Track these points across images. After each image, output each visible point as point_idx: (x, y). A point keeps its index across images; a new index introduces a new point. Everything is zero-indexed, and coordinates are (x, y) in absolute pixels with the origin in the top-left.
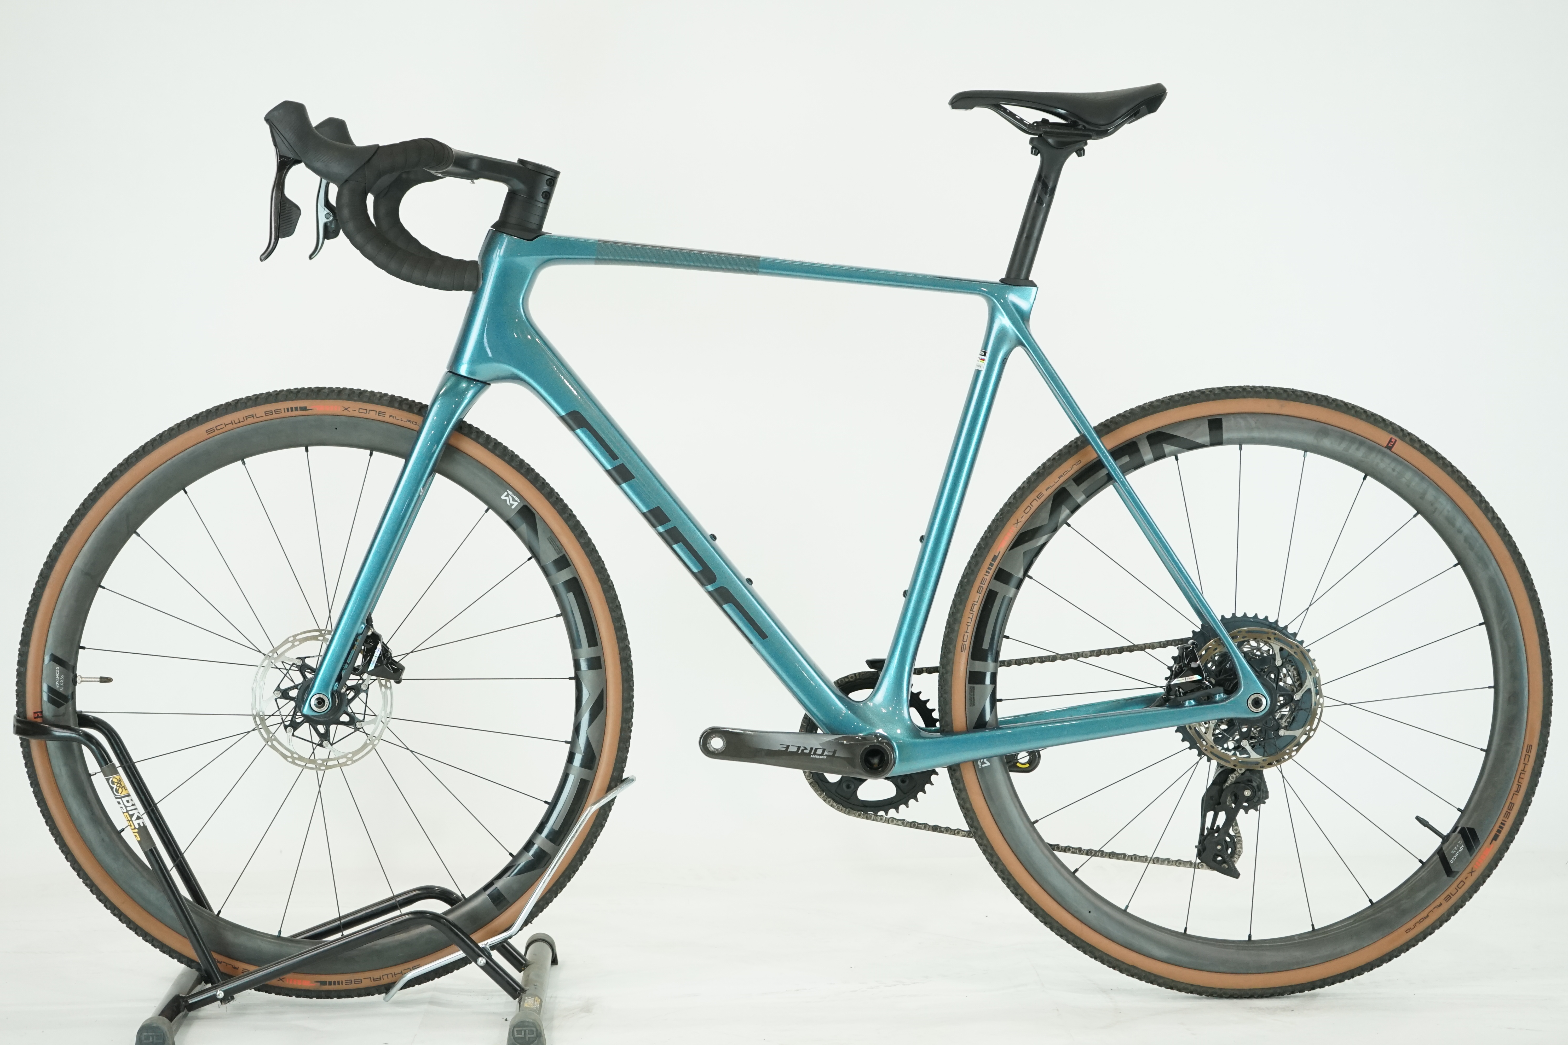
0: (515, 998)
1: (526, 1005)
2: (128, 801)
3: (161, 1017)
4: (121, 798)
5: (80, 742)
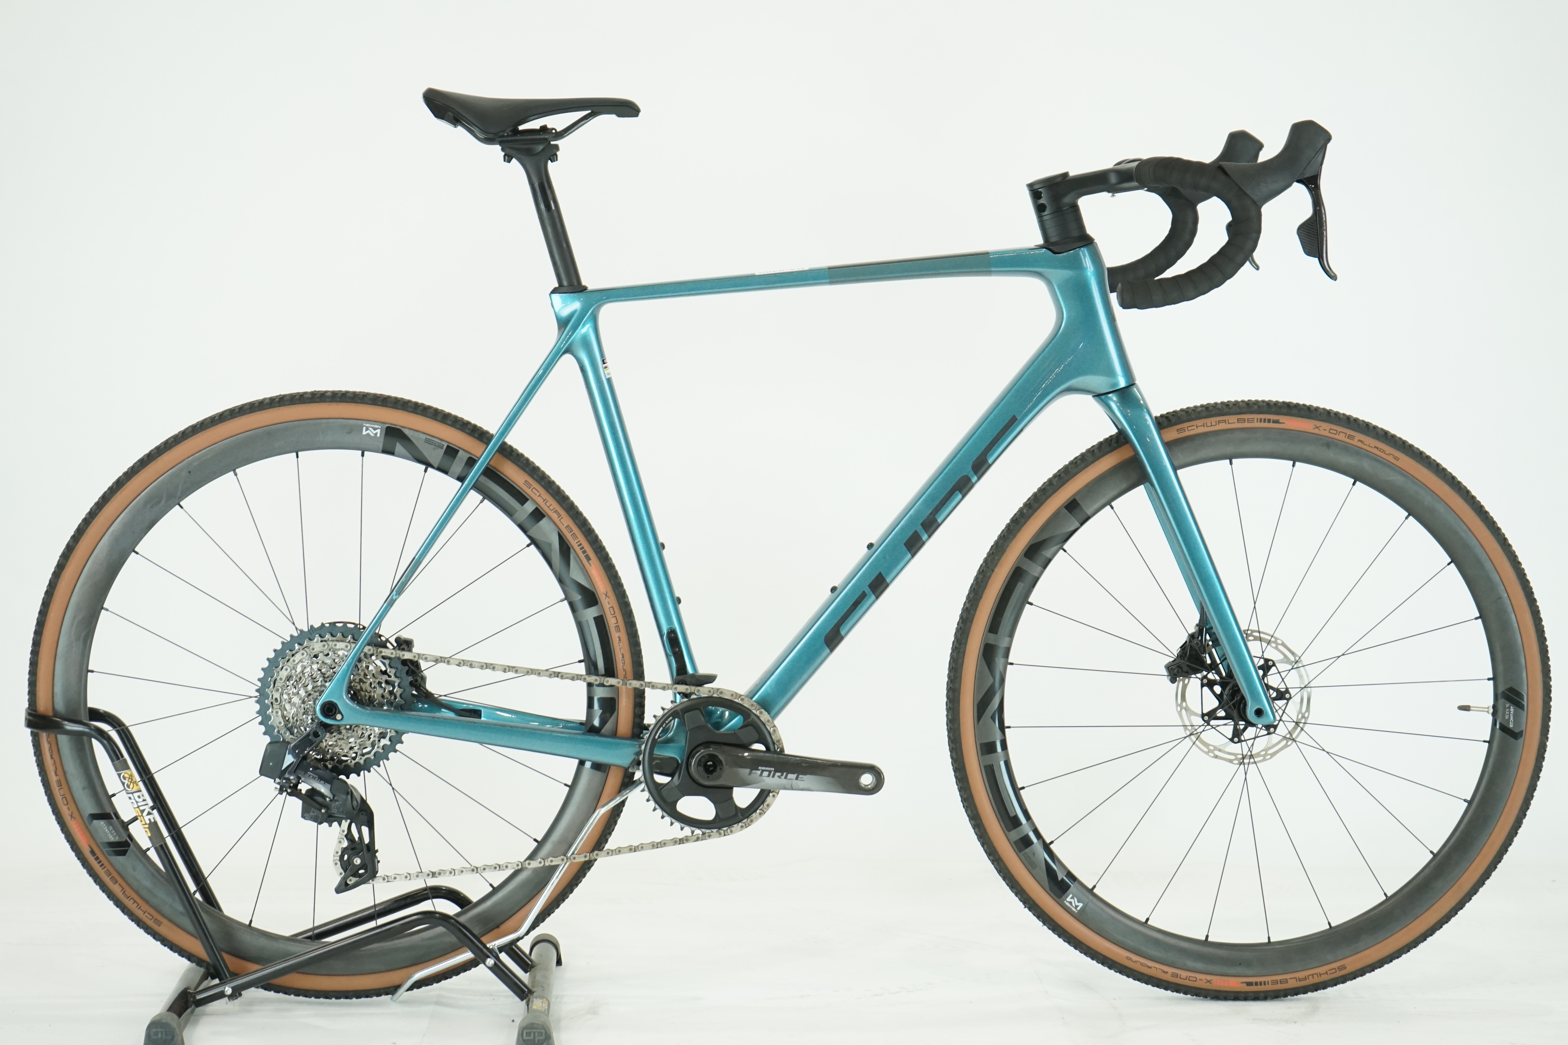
0: (522, 1000)
1: (534, 1007)
2: (139, 797)
3: (170, 1013)
4: (132, 793)
5: (90, 736)
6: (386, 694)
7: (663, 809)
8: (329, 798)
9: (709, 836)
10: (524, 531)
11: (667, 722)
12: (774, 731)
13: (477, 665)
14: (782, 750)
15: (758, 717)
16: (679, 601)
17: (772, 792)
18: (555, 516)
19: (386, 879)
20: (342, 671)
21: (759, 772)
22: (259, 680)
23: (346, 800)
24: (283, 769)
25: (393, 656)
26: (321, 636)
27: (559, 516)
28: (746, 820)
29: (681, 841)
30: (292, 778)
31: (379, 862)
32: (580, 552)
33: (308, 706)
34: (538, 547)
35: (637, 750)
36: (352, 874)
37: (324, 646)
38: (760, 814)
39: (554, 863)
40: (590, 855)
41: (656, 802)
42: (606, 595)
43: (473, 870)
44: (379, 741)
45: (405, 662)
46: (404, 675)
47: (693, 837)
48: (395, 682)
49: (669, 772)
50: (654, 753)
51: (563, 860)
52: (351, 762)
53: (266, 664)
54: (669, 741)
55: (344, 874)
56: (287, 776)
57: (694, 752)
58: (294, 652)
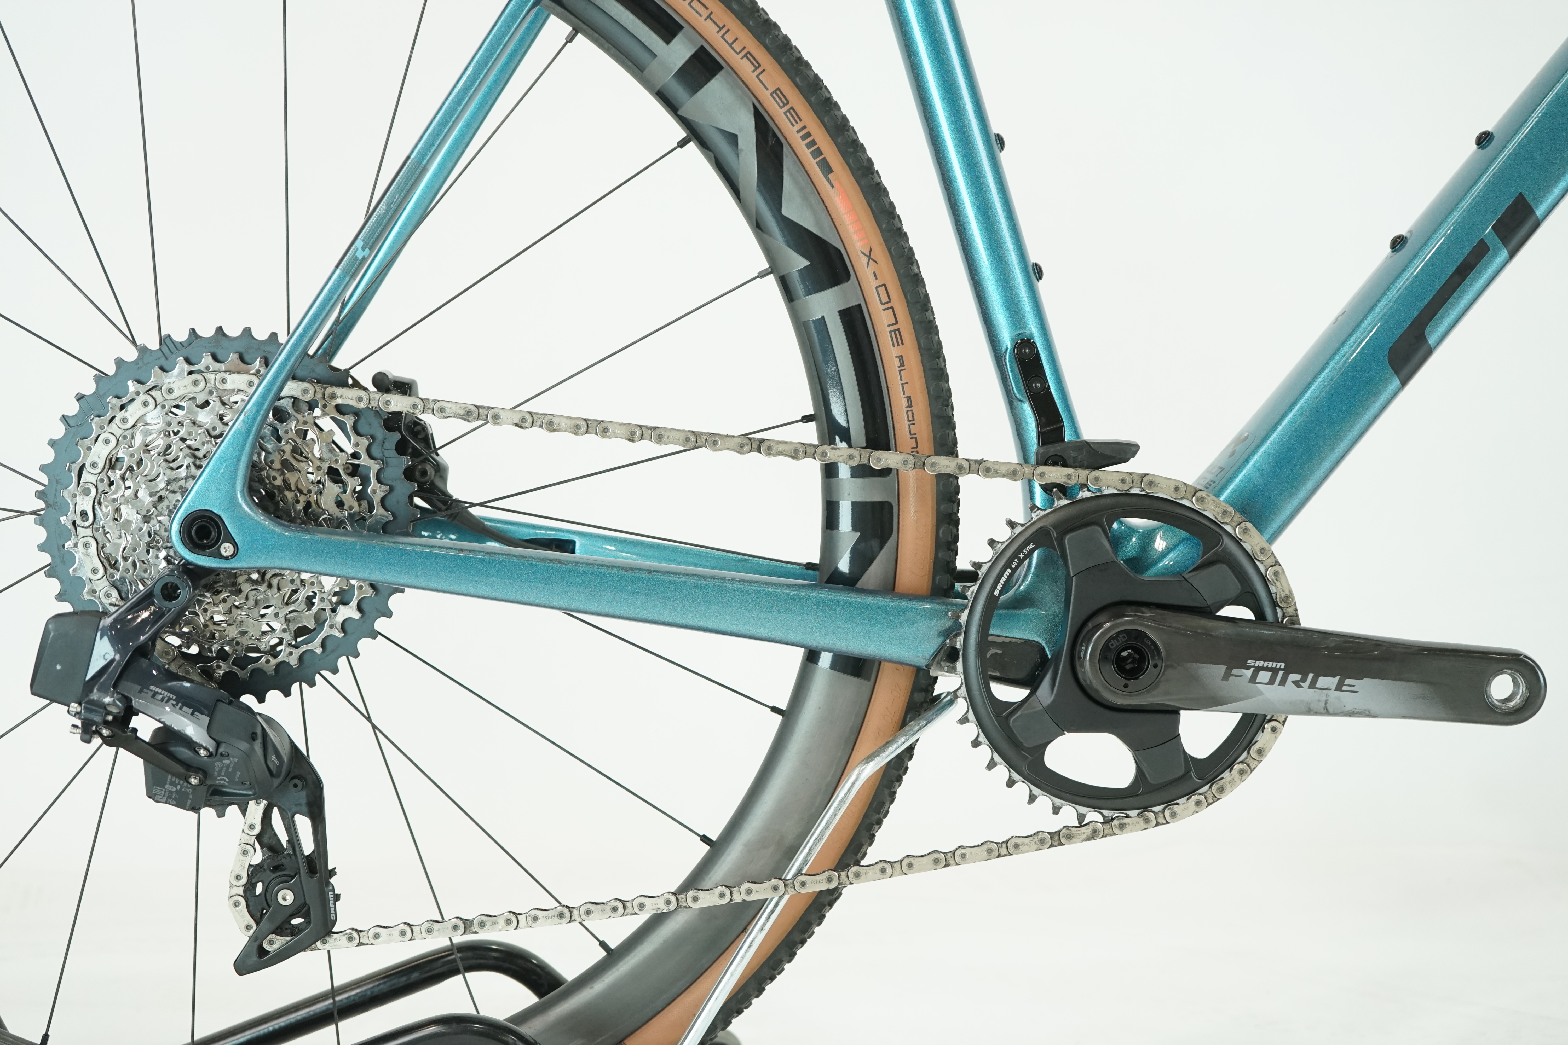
6: (349, 499)
7: (1011, 765)
8: (206, 749)
9: (1122, 827)
10: (671, 106)
11: (1021, 556)
12: (1276, 574)
13: (564, 424)
14: (1295, 619)
15: (1237, 542)
16: (1038, 272)
17: (1270, 721)
18: (745, 68)
19: (356, 936)
20: (233, 436)
21: (1248, 673)
22: (43, 468)
23: (248, 755)
24: (88, 677)
25: (362, 406)
26: (188, 361)
27: (757, 65)
28: (1207, 787)
29: (1056, 839)
30: (107, 700)
31: (337, 897)
32: (806, 154)
33: (157, 527)
34: (704, 145)
35: (947, 624)
36: (273, 927)
37: (196, 383)
38: (1242, 772)
39: (753, 897)
40: (839, 876)
41: (994, 747)
42: (869, 257)
43: (561, 915)
44: (334, 611)
45: (393, 421)
46: (391, 452)
47: (1083, 829)
48: (369, 468)
49: (1021, 675)
50: (991, 632)
51: (775, 888)
52: (268, 661)
53: (59, 431)
54: (1022, 602)
55: (255, 927)
56: (95, 695)
57: (1090, 625)
58: (124, 400)
